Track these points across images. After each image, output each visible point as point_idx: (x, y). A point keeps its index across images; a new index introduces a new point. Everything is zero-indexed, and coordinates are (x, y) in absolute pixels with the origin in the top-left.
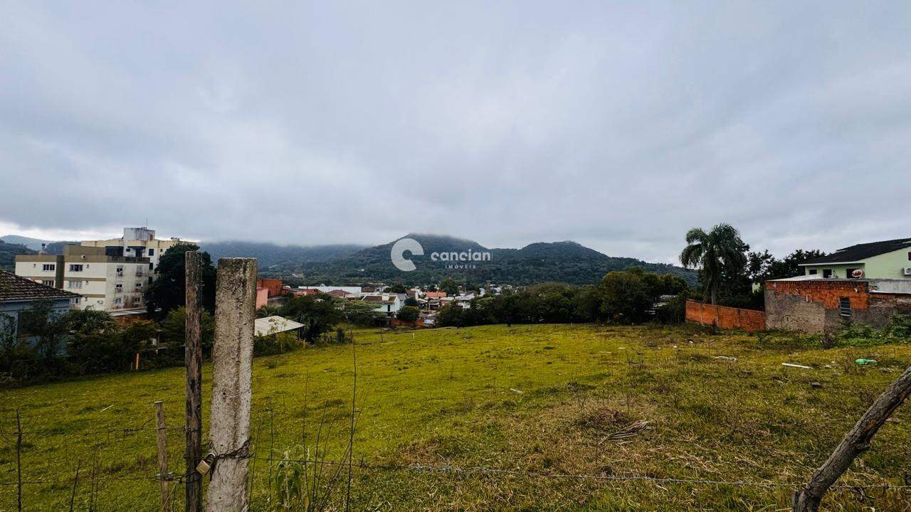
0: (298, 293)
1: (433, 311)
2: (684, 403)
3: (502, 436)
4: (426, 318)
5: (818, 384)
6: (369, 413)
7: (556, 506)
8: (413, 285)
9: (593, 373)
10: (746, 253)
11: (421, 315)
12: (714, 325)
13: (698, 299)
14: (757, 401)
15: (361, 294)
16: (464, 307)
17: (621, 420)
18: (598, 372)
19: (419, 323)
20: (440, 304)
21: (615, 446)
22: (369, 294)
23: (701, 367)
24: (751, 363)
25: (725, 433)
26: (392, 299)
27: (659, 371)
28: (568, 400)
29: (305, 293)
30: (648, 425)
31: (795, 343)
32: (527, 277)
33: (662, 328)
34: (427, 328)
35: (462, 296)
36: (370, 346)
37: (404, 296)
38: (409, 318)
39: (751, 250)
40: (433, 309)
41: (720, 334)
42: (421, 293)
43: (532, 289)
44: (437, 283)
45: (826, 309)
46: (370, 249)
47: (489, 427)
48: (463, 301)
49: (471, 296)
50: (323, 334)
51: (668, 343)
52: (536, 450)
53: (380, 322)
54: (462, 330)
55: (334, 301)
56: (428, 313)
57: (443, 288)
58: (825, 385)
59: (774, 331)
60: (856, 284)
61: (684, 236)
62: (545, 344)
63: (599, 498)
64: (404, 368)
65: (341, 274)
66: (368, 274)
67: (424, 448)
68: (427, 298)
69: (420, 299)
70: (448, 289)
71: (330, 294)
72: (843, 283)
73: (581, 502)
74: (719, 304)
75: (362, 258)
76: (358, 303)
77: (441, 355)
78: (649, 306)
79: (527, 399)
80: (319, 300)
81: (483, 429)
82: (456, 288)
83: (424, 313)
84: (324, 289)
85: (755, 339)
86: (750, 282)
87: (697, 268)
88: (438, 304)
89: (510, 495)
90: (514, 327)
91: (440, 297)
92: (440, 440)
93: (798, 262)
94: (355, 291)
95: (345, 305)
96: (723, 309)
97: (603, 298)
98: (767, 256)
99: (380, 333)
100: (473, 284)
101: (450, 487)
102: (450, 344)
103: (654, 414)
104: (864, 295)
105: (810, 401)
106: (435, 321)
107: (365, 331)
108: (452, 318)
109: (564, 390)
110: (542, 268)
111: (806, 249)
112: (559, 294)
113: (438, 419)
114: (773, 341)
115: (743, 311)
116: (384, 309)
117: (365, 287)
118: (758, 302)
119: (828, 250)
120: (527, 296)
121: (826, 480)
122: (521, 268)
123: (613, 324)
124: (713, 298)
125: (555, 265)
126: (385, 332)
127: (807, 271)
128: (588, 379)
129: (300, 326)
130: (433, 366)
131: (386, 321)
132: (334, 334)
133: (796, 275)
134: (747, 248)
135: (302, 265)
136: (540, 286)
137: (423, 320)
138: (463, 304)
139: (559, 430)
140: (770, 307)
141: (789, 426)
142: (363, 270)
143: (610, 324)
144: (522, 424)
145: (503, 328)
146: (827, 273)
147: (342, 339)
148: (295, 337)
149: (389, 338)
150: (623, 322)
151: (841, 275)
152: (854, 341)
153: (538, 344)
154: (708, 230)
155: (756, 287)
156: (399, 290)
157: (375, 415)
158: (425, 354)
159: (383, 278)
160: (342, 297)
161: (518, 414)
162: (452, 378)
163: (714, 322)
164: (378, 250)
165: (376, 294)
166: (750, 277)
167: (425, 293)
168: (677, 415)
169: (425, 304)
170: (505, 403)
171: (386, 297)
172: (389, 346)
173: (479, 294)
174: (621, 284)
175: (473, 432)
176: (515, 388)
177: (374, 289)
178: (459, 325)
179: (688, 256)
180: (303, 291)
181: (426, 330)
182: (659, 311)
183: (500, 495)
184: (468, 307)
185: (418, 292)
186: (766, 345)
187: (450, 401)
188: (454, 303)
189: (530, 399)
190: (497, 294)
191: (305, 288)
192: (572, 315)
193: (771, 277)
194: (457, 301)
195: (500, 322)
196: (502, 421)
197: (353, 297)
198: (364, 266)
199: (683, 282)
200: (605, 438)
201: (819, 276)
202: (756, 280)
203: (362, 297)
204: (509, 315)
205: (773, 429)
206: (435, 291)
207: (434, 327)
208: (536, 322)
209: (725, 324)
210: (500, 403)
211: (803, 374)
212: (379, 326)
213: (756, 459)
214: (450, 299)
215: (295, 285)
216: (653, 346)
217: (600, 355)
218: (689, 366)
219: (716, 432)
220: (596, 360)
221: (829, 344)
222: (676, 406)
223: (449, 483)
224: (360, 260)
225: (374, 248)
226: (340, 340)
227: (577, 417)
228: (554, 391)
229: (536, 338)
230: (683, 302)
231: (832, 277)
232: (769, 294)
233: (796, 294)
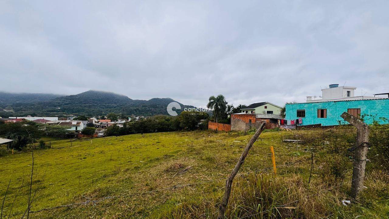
0: (8, 121)
1: (103, 129)
2: (204, 158)
3: (132, 182)
4: (99, 133)
5: (241, 146)
6: (59, 184)
7: (153, 206)
8: (92, 116)
9: (175, 151)
10: (227, 105)
11: (96, 131)
12: (217, 130)
13: (212, 121)
14: (226, 154)
15: (58, 121)
16: (120, 127)
17: (181, 166)
18: (177, 150)
19: (95, 135)
20: (107, 125)
21: (178, 177)
22: (64, 121)
23: (211, 144)
24: (225, 142)
25: (215, 166)
26: (78, 123)
27: (198, 147)
28: (163, 162)
29: (15, 121)
30: (191, 167)
31: (238, 134)
32: (151, 113)
33: (200, 132)
34: (100, 137)
35: (119, 121)
36: (63, 149)
37: (86, 122)
38: (89, 133)
39: (228, 104)
40: (103, 128)
41: (218, 133)
42: (96, 120)
43: (152, 118)
44: (106, 115)
45: (246, 123)
46: (65, 97)
47: (126, 179)
48: (120, 124)
49: (124, 121)
50: (29, 145)
51: (202, 137)
52: (147, 185)
53: (71, 136)
54: (119, 137)
55: (38, 126)
56: (100, 130)
57: (109, 117)
58: (243, 146)
59: (233, 131)
60: (253, 115)
61: (209, 98)
62: (157, 141)
63: (170, 199)
64: (84, 158)
65: (44, 110)
66: (63, 110)
67: (90, 195)
68: (100, 123)
69: (96, 123)
70: (112, 118)
71: (35, 122)
72: (250, 115)
73: (163, 202)
74: (218, 122)
75: (59, 102)
76: (55, 126)
77: (106, 149)
78: (197, 123)
79: (146, 164)
80: (26, 125)
81: (123, 181)
82: (116, 118)
83: (98, 130)
84: (30, 119)
85: (227, 134)
86: (227, 115)
87: (213, 110)
88: (106, 125)
89: (133, 207)
90: (144, 134)
91: (107, 122)
92: (99, 190)
93: (240, 108)
94: (53, 120)
95: (46, 127)
96: (219, 124)
97: (181, 121)
98: (232, 106)
99: (70, 141)
100: (125, 115)
101: (103, 211)
102: (112, 144)
103: (194, 163)
104: (255, 119)
105: (239, 152)
106: (104, 134)
107: (60, 141)
108: (113, 132)
109: (161, 159)
110: (157, 109)
111: (242, 104)
112: (164, 120)
113: (101, 180)
114: (232, 134)
115: (225, 125)
116: (73, 129)
117: (60, 118)
118: (229, 122)
119: (247, 105)
120: (150, 121)
121: (234, 175)
122: (148, 109)
123: (184, 131)
124: (217, 120)
125: (163, 108)
126: (74, 141)
127: (242, 111)
128: (172, 153)
129: (10, 141)
130: (101, 155)
131: (74, 135)
132: (37, 144)
133: (239, 113)
134: (227, 103)
135: (12, 104)
136: (156, 116)
137: (97, 133)
138: (119, 125)
139: (157, 175)
140: (232, 123)
141: (233, 161)
142: (59, 108)
143: (183, 131)
144: (142, 175)
145: (140, 135)
146: (247, 112)
147: (43, 146)
148: (6, 148)
149: (76, 144)
150: (188, 130)
151: (250, 112)
152: (252, 133)
153: (154, 141)
154: (216, 97)
155: (229, 116)
156: (83, 119)
157: (63, 185)
158: (98, 149)
159: (73, 113)
160: (44, 123)
161: (140, 171)
162: (111, 160)
163: (217, 129)
164: (70, 98)
165: (68, 121)
166: (227, 113)
167: (99, 120)
168: (201, 162)
169: (98, 126)
170: (135, 167)
171: (74, 123)
172: (76, 148)
173: (128, 120)
174: (187, 116)
175: (118, 183)
176: (142, 161)
177: (67, 118)
178: (116, 135)
179: (209, 105)
180: (13, 120)
181: (100, 138)
182: (200, 125)
183: (128, 208)
184: (122, 126)
185: (94, 120)
186: (230, 136)
187: (109, 171)
188: (115, 125)
189: (147, 164)
190: (137, 120)
191: (15, 118)
192: (169, 128)
193: (233, 113)
194: (117, 124)
195: (138, 133)
196: (133, 175)
197: (53, 123)
198: (59, 106)
199: (208, 114)
200: (175, 175)
201: (245, 113)
202: (229, 114)
203: (58, 123)
204: (142, 130)
205: (229, 162)
206: (105, 119)
207: (103, 137)
208: (154, 132)
209: (220, 130)
210: (133, 168)
211: (238, 144)
212: (69, 138)
213: (223, 173)
214: (113, 123)
215: (6, 116)
216: (197, 139)
217: (178, 143)
218: (207, 145)
219: (213, 166)
220: (177, 146)
221: (246, 134)
222: (201, 159)
223: (103, 209)
224: (57, 103)
225: (67, 96)
226: (42, 147)
227: (165, 168)
228: (158, 159)
229: (153, 139)
230: (208, 122)
231: (248, 113)
232: (232, 119)
233: (239, 119)
